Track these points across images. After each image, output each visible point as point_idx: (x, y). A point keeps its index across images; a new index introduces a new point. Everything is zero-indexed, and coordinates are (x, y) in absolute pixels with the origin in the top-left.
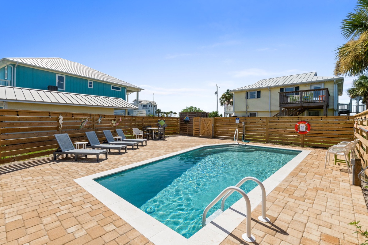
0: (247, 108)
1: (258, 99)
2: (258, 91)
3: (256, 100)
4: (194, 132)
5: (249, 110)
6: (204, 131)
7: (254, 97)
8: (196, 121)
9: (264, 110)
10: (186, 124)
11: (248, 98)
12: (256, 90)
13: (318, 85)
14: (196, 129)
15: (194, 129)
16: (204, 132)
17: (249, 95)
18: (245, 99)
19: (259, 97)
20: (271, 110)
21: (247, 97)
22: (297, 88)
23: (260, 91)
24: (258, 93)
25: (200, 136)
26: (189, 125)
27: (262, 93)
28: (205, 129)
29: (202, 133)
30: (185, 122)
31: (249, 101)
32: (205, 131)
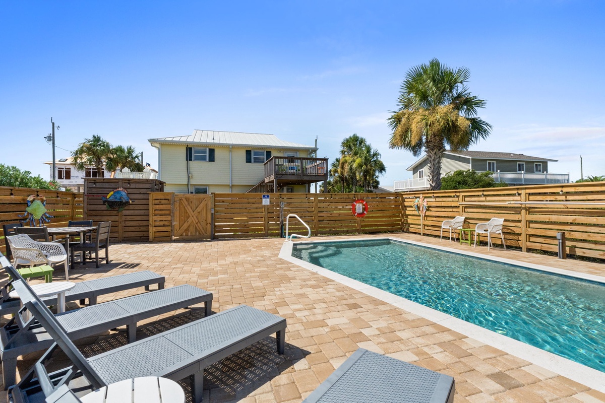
0: (189, 178)
1: (211, 162)
2: (210, 149)
3: (206, 164)
4: (152, 230)
5: (193, 182)
6: (185, 226)
7: (203, 159)
8: (157, 202)
9: (222, 184)
10: (115, 212)
11: (191, 160)
12: (208, 147)
13: (292, 153)
14: (158, 223)
15: (151, 222)
16: (187, 230)
17: (193, 154)
18: (185, 160)
19: (212, 159)
20: (233, 184)
21: (189, 157)
22: (269, 154)
23: (214, 149)
24: (210, 153)
25: (174, 238)
26: (125, 212)
27: (217, 153)
28: (190, 220)
29: (180, 232)
30: (110, 206)
31: (194, 165)
32: (189, 226)
